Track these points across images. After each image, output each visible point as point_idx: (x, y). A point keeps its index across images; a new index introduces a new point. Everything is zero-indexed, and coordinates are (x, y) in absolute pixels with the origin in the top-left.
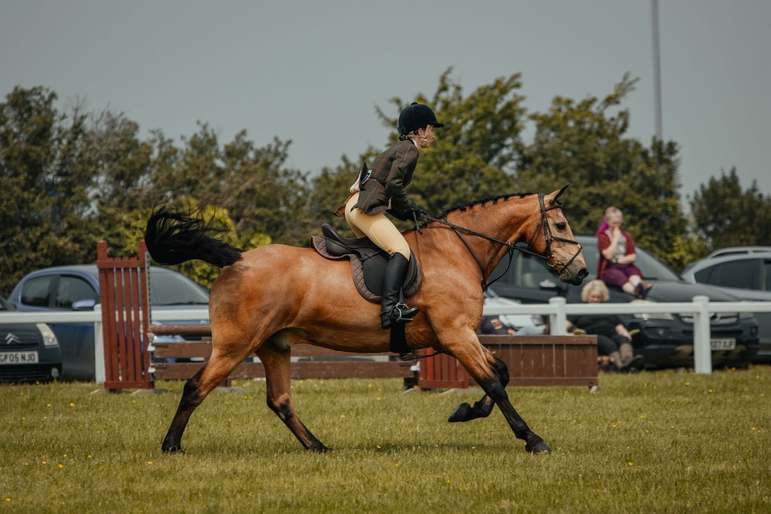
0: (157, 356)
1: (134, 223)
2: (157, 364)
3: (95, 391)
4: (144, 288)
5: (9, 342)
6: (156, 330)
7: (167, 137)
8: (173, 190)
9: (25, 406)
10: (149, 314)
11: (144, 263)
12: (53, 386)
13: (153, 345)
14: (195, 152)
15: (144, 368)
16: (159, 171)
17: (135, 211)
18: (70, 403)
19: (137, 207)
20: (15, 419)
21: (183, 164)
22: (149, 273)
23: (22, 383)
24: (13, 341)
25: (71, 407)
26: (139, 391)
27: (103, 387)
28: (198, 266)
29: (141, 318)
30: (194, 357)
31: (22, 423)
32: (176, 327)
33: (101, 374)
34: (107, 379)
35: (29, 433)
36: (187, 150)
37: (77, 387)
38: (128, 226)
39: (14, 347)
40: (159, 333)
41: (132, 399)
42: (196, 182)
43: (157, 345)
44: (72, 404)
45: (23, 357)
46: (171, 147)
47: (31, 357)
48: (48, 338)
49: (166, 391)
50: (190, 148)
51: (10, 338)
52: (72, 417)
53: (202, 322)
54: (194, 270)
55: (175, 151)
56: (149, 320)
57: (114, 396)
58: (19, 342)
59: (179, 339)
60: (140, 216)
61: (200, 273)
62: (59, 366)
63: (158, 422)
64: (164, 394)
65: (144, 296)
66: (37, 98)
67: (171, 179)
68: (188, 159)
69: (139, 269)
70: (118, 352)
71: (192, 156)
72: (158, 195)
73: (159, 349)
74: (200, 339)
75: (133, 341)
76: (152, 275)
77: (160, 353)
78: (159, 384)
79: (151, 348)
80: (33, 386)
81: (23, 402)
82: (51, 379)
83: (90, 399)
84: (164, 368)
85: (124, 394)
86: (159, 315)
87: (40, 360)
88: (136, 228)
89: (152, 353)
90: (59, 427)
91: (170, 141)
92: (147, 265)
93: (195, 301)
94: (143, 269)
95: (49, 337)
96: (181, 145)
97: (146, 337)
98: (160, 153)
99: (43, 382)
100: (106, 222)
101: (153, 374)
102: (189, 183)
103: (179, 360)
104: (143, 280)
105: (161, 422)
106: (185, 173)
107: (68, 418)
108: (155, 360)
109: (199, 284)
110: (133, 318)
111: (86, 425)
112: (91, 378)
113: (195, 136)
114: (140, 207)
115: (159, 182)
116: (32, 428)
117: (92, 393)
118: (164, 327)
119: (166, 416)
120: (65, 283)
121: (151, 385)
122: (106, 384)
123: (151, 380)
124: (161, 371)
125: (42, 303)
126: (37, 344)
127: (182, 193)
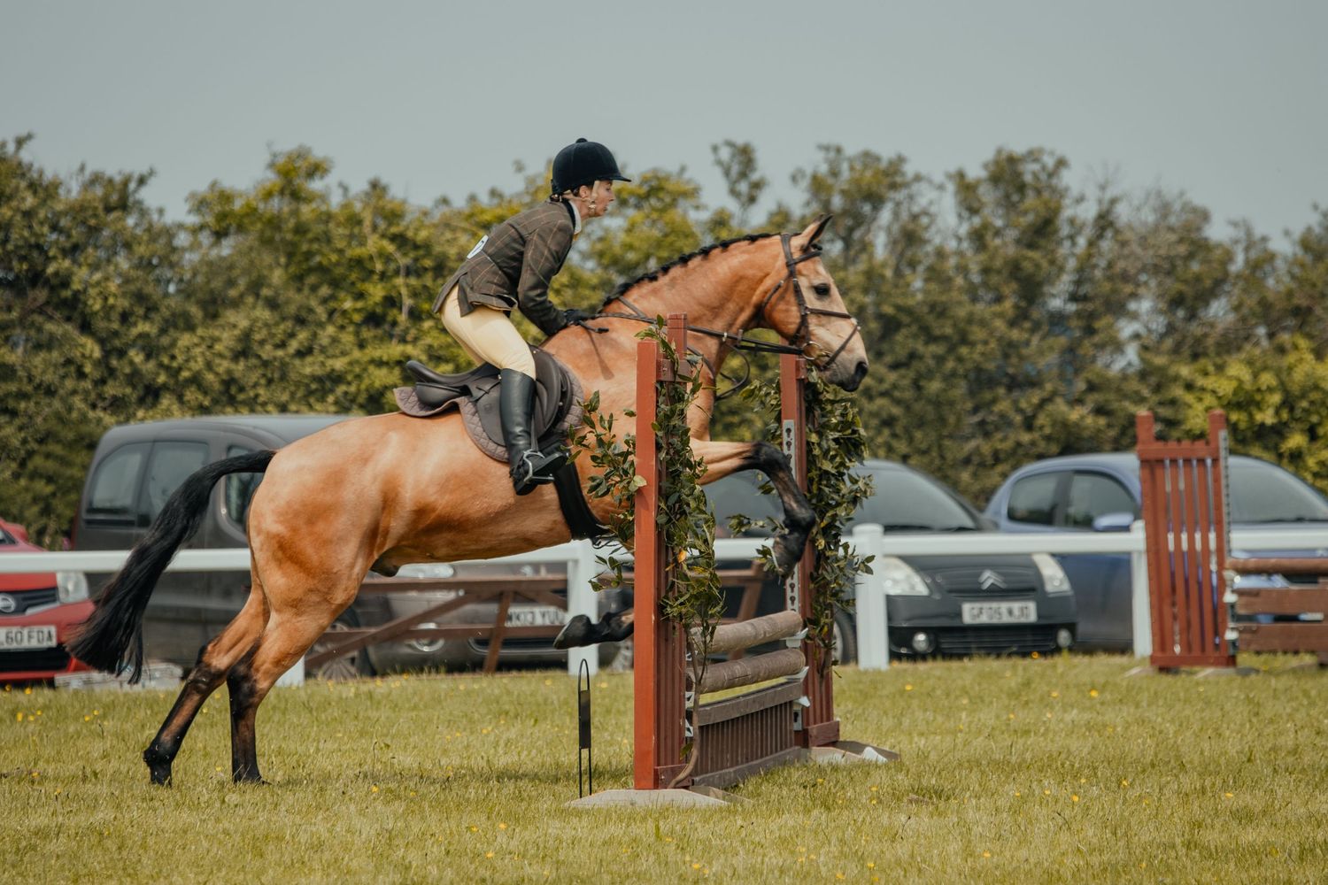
0: (1241, 611)
1: (1201, 381)
2: (1241, 625)
3: (1134, 671)
4: (1218, 494)
5: (986, 586)
6: (1240, 566)
7: (1258, 232)
8: (1268, 325)
9: (1013, 695)
10: (1225, 540)
11: (1217, 449)
12: (1062, 662)
13: (1234, 591)
14: (1308, 259)
15: (1218, 632)
16: (1245, 291)
17: (1203, 362)
18: (1090, 691)
19: (1205, 354)
20: (998, 717)
21: (1287, 279)
22: (1227, 467)
23: (1010, 655)
24: (992, 584)
25: (1091, 698)
26: (1209, 671)
27: (1148, 662)
28: (1311, 455)
29: (1213, 545)
30: (1305, 612)
31: (1008, 725)
32: (1273, 561)
33: (1143, 641)
34: (1154, 650)
35: (1021, 741)
36: (1295, 255)
37: (1102, 663)
38: (1189, 387)
39: (995, 593)
40: (1244, 572)
41: (1198, 684)
42: (1309, 310)
43: (1241, 593)
44: (1094, 694)
45: (1010, 612)
46: (1265, 250)
47: (1023, 612)
48: (1052, 578)
49: (1257, 671)
50: (1300, 252)
51: (989, 579)
52: (1095, 715)
53: (1320, 553)
54: (1304, 461)
55: (1271, 257)
56: (1226, 548)
57: (1167, 679)
58: (1002, 586)
59: (1279, 582)
60: (1211, 368)
61: (1316, 469)
62: (1071, 628)
63: (1242, 725)
64: (1253, 676)
65: (1218, 507)
66: (1035, 167)
67: (1265, 305)
68: (1296, 270)
69: (1209, 462)
70: (1174, 604)
71: (1302, 266)
72: (1242, 334)
73: (1245, 599)
74: (1316, 582)
75: (1200, 584)
76: (1231, 471)
77: (1246, 606)
78: (1244, 659)
79: (1229, 598)
80: (1027, 661)
81: (1010, 688)
82: (1057, 650)
83: (1124, 684)
84: (1254, 632)
85: (1183, 676)
86: (1246, 541)
87: (1039, 616)
88: (1203, 389)
89: (1232, 606)
90: (1073, 732)
91: (1264, 239)
92: (1223, 453)
93: (1307, 515)
94: (1215, 461)
95: (1055, 578)
96: (1283, 247)
97: (1221, 579)
98: (1247, 261)
99: (1044, 654)
100: (1153, 380)
101: (1233, 643)
102: (1297, 312)
103: (1279, 618)
104: (1217, 480)
105: (1248, 726)
106: (1290, 294)
107: (1087, 716)
108: (1238, 618)
109: (1313, 486)
110: (1198, 546)
111: (1119, 729)
112: (1125, 648)
113: (1309, 230)
114: (1212, 355)
115: (1245, 311)
116: (1027, 732)
117: (1127, 674)
118: (1253, 563)
119: (1257, 714)
120: (1081, 486)
121: (1231, 661)
122: (1153, 659)
123: (1231, 651)
124: (1247, 636)
125: (1043, 518)
126: (1032, 590)
127: (1285, 329)
